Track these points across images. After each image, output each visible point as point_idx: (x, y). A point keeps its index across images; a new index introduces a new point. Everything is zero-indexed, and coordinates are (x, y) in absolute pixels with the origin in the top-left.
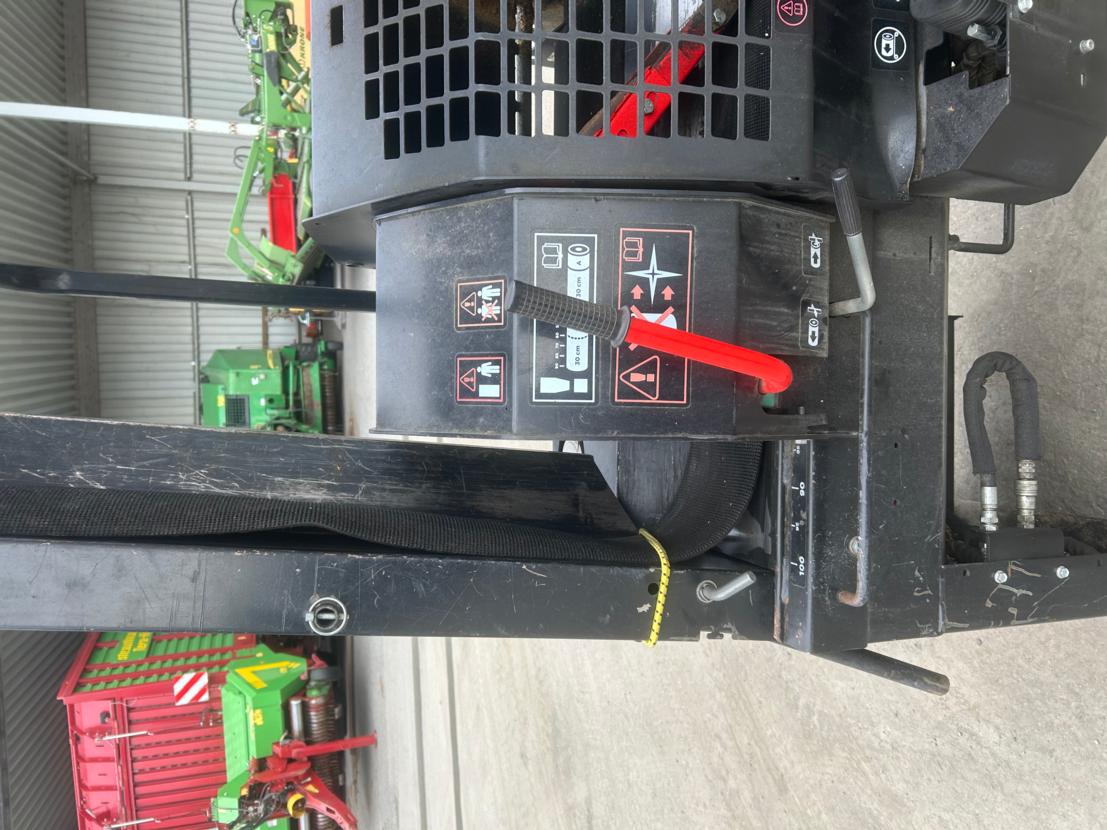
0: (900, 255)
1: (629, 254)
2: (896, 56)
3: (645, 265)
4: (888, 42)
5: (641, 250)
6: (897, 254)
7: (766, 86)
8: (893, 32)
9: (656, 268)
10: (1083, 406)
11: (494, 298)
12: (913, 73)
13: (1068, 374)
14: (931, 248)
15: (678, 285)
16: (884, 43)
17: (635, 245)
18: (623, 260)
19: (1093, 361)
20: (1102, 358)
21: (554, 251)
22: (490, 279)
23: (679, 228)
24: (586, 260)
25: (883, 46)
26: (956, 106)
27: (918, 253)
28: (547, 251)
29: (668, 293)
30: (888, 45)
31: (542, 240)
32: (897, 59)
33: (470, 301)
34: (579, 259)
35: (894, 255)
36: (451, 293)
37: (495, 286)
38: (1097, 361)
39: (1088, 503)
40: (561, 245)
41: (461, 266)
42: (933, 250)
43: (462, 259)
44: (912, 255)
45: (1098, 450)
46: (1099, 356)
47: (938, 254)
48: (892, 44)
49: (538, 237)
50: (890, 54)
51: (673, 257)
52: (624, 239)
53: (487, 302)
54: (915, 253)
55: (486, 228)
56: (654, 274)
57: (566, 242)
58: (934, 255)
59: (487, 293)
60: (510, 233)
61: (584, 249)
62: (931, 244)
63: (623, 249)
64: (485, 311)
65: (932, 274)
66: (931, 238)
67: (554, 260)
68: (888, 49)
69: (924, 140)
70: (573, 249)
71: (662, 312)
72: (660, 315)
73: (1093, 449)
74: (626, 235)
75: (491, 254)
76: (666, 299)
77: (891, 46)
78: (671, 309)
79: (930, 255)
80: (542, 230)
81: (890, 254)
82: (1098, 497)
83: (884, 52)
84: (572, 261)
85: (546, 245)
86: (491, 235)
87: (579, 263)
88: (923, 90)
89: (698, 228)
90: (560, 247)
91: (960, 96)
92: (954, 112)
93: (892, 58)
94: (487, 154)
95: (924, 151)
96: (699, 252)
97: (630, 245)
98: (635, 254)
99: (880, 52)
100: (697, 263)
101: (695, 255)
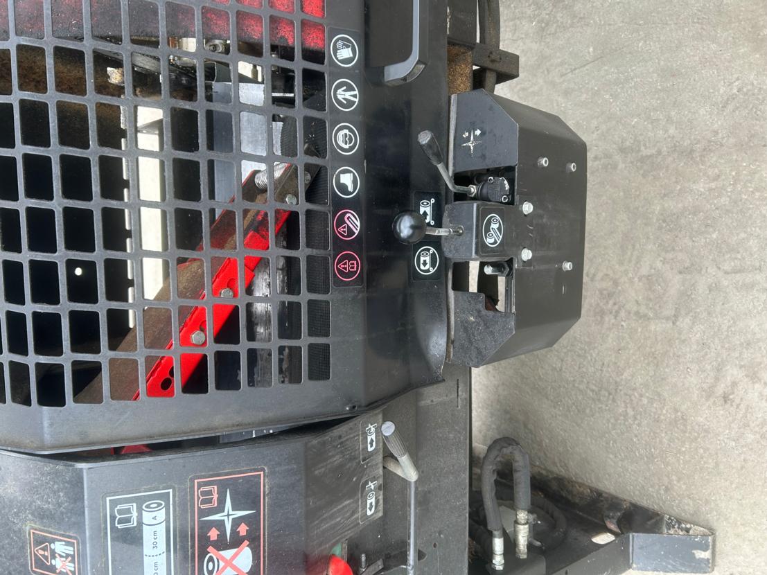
0: (436, 400)
1: (204, 502)
2: (431, 269)
3: (220, 509)
4: (425, 259)
5: (216, 496)
6: (434, 400)
7: (327, 335)
8: (429, 250)
9: (230, 509)
10: (552, 398)
11: (68, 556)
12: (444, 281)
13: (543, 374)
14: (458, 387)
15: (252, 521)
16: (422, 259)
17: (210, 493)
18: (199, 508)
19: (558, 370)
20: (564, 370)
21: (128, 511)
22: (62, 535)
23: (251, 471)
24: (161, 515)
25: (422, 262)
26: (475, 318)
27: (449, 395)
28: (120, 512)
29: (243, 529)
30: (425, 261)
31: (114, 503)
32: (432, 271)
33: (44, 549)
34: (154, 514)
35: (432, 401)
36: (25, 536)
37: (68, 544)
38: (560, 370)
39: (554, 464)
40: (135, 505)
41: (32, 514)
42: (460, 389)
43: (34, 508)
44: (445, 398)
45: (561, 430)
46: (561, 367)
47: (463, 392)
48: (428, 259)
49: (110, 500)
50: (427, 267)
51: (246, 496)
52: (198, 489)
53: (61, 556)
54: (447, 396)
55: (56, 486)
56: (229, 515)
57: (140, 501)
58: (460, 393)
59: (59, 547)
60: (80, 498)
61: (159, 505)
62: (458, 384)
63: (199, 498)
64: (58, 563)
65: (459, 407)
66: (458, 380)
67: (128, 520)
68: (425, 264)
69: (453, 333)
70: (148, 507)
71: (238, 547)
72: (236, 550)
73: (558, 428)
74: (200, 486)
75: (62, 513)
76: (241, 534)
77: (428, 262)
78: (246, 542)
79: (458, 392)
80: (115, 493)
81: (429, 402)
82: (560, 461)
83: (422, 267)
84: (147, 517)
85: (118, 507)
86: (62, 494)
87: (154, 518)
88: (451, 293)
89: (269, 468)
90: (134, 507)
91: (479, 311)
92: (474, 322)
93: (428, 271)
94: (51, 425)
95: (453, 342)
96: (271, 488)
97: (203, 493)
98: (210, 501)
99: (419, 267)
100: (269, 499)
101: (267, 493)
